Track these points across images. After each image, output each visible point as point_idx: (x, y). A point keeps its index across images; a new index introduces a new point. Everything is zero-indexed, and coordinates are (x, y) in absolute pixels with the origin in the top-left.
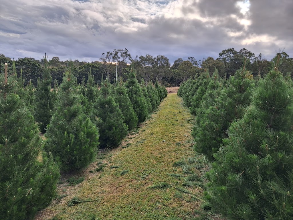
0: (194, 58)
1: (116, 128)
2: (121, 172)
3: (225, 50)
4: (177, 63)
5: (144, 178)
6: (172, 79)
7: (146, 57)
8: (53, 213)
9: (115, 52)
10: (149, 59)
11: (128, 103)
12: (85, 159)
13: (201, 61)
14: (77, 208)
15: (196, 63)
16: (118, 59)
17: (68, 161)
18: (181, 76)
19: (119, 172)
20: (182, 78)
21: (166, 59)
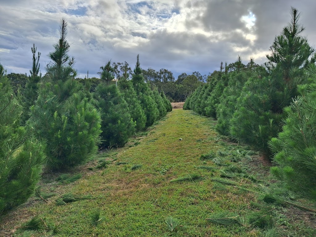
0: (199, 73)
1: (122, 122)
2: (131, 168)
3: (232, 63)
4: (181, 78)
5: (164, 172)
6: (176, 94)
7: (148, 70)
8: (32, 215)
9: (114, 65)
10: (151, 72)
11: (134, 99)
12: (82, 149)
13: (207, 76)
14: (71, 207)
15: (201, 78)
16: (118, 73)
17: (58, 152)
18: (186, 91)
19: (129, 167)
20: (187, 93)
21: (170, 73)
